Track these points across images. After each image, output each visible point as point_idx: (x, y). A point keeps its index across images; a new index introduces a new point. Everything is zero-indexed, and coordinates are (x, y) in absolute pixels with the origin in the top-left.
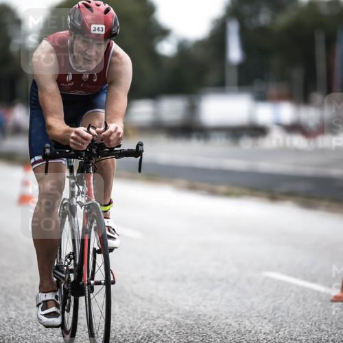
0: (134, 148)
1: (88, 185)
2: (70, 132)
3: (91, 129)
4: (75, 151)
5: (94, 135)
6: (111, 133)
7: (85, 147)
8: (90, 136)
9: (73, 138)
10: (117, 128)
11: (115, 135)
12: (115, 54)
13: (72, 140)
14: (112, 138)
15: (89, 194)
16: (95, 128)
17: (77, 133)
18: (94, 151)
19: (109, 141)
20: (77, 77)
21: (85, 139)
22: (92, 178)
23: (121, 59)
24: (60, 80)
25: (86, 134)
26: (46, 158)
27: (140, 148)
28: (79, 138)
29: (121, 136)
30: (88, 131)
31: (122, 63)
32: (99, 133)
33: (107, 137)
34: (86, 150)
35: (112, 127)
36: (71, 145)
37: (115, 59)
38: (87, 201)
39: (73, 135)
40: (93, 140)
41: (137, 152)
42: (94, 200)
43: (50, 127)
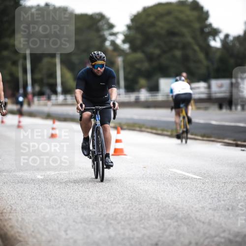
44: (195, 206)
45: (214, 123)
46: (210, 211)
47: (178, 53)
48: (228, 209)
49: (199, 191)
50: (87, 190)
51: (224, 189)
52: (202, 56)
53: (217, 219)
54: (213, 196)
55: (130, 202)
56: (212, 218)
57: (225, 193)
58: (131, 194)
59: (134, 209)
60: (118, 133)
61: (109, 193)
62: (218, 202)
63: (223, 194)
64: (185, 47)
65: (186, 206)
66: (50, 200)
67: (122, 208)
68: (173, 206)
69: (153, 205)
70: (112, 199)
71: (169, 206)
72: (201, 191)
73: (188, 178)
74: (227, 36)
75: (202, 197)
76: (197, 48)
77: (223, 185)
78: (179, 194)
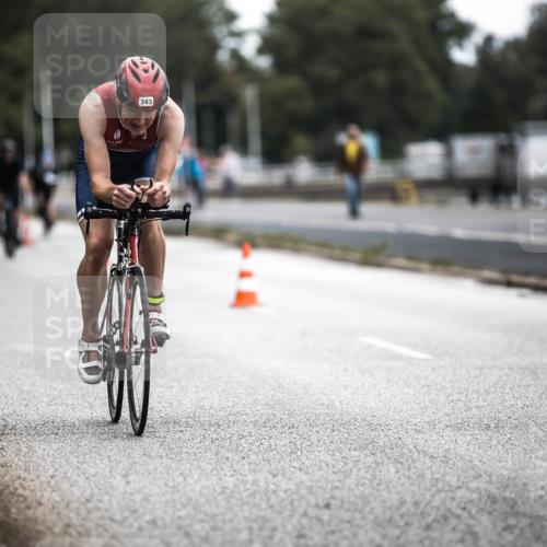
0: (182, 210)
1: (132, 249)
2: (114, 189)
3: (135, 187)
4: (118, 210)
5: (138, 194)
6: (156, 192)
7: (128, 206)
8: (134, 194)
9: (116, 195)
10: (162, 187)
11: (160, 193)
12: (167, 108)
13: (114, 198)
14: (157, 197)
15: (132, 256)
16: (138, 186)
17: (120, 190)
18: (140, 210)
19: (154, 200)
20: (126, 133)
21: (129, 197)
22: (137, 241)
23: (172, 112)
24: (107, 136)
25: (129, 192)
26: (87, 216)
27: (188, 209)
28: (122, 196)
29: (167, 195)
30: (132, 189)
31: (174, 117)
32: (144, 191)
33: (151, 196)
34: (129, 210)
35: (157, 185)
36: (114, 203)
37: (166, 112)
38: (130, 264)
39: (116, 192)
40: (137, 199)
41: (184, 214)
42: (137, 264)
43: (94, 184)
44: (415, 421)
45: (459, 233)
46: (448, 432)
47: (380, 78)
48: (488, 427)
49: (423, 387)
50: (175, 384)
51: (479, 382)
52: (432, 84)
53: (461, 450)
54: (456, 397)
55: (270, 412)
56: (453, 446)
57: (482, 390)
58: (272, 393)
59: (279, 426)
60: (246, 255)
61: (224, 391)
62: (466, 410)
63: (478, 392)
64: (395, 63)
65: (394, 420)
66: (91, 405)
67: (251, 426)
68: (364, 420)
69: (322, 418)
70: (231, 404)
71: (356, 420)
72: (429, 386)
73: (400, 357)
74: (489, 39)
75: (431, 401)
76: (421, 66)
77: (477, 372)
78: (380, 394)
